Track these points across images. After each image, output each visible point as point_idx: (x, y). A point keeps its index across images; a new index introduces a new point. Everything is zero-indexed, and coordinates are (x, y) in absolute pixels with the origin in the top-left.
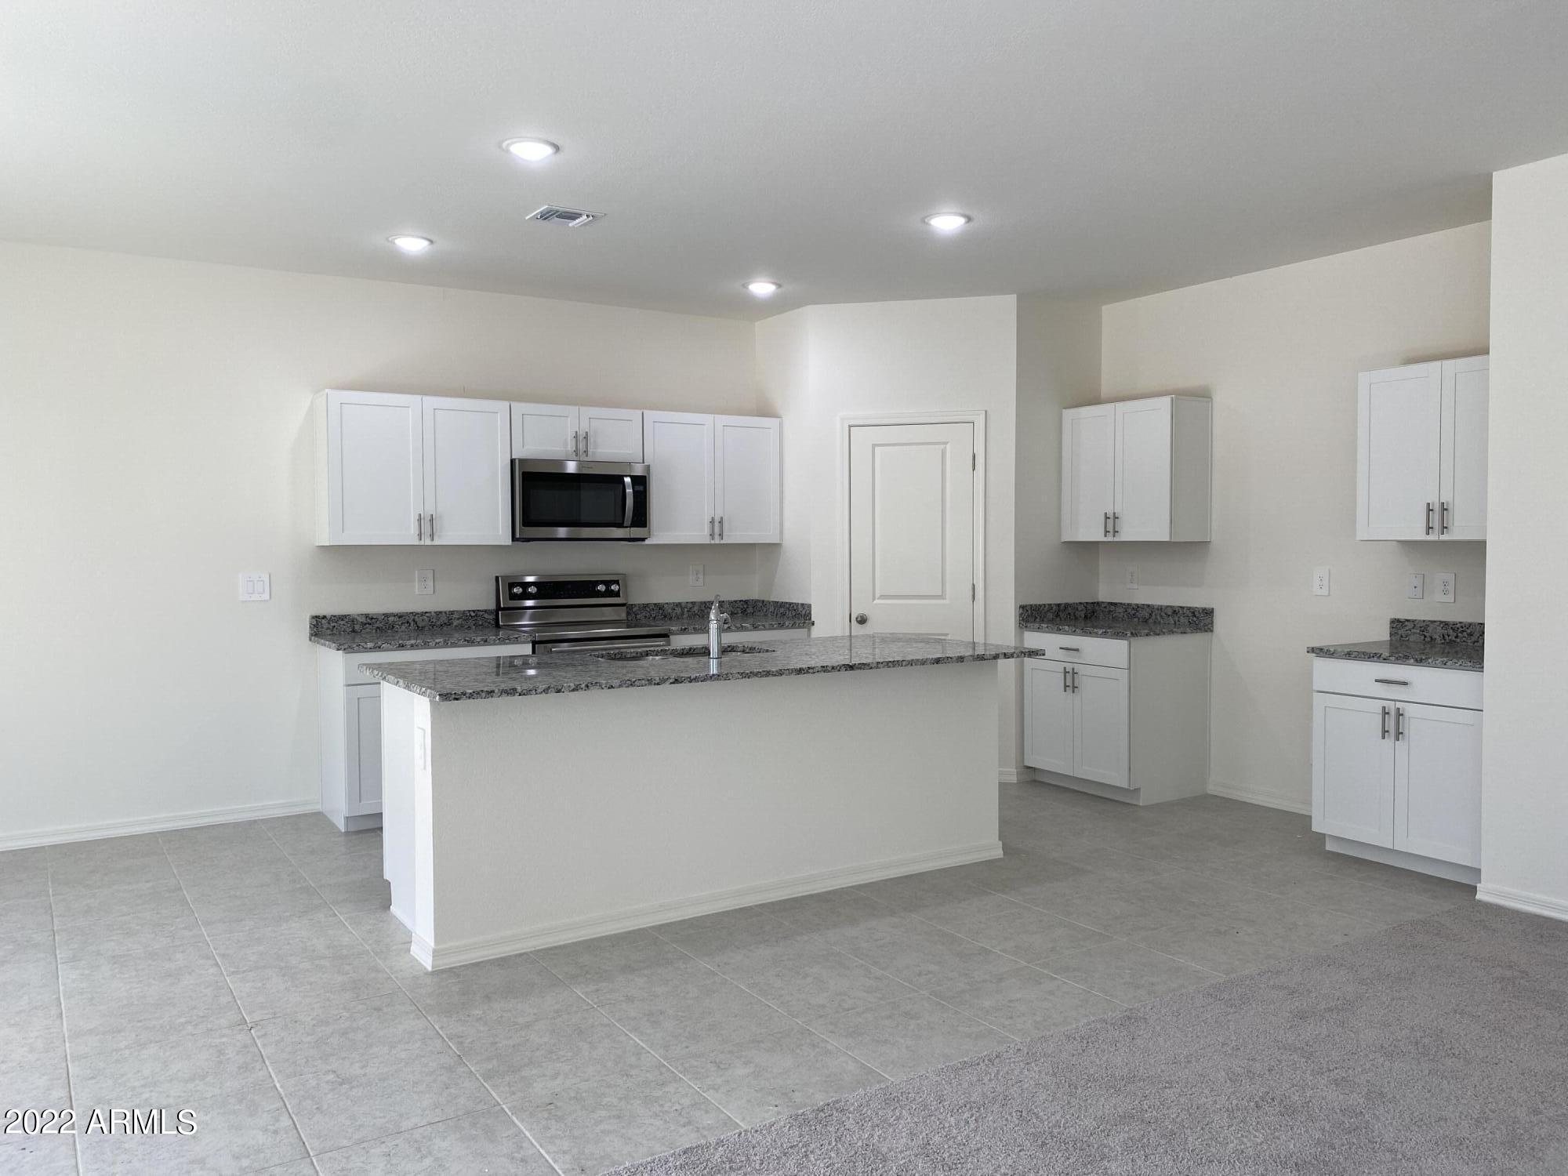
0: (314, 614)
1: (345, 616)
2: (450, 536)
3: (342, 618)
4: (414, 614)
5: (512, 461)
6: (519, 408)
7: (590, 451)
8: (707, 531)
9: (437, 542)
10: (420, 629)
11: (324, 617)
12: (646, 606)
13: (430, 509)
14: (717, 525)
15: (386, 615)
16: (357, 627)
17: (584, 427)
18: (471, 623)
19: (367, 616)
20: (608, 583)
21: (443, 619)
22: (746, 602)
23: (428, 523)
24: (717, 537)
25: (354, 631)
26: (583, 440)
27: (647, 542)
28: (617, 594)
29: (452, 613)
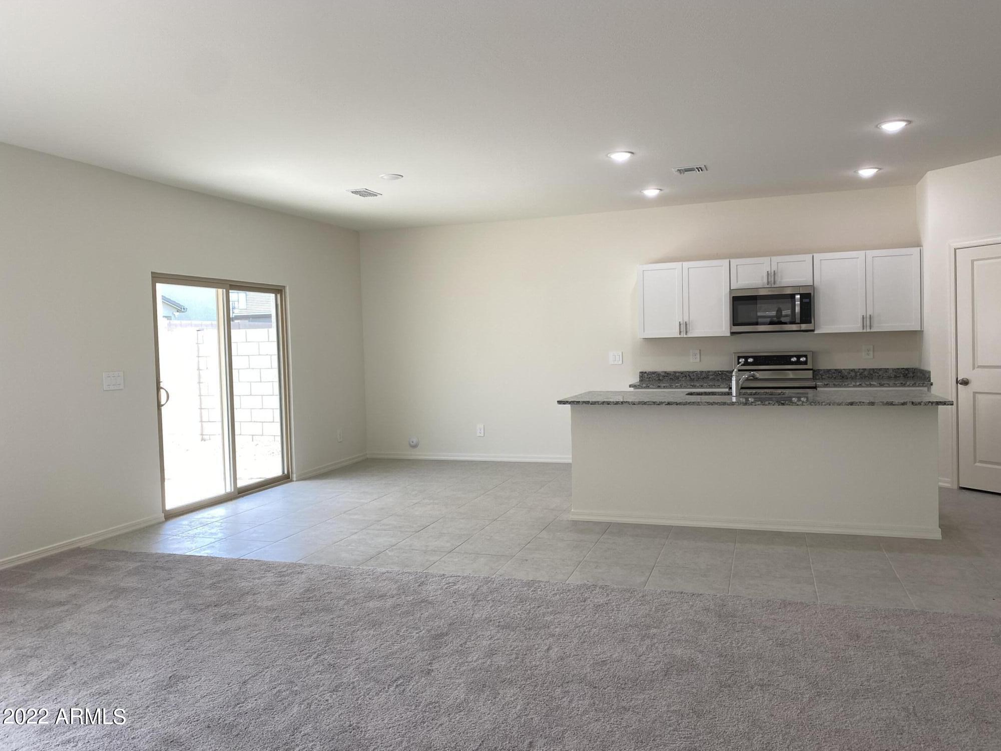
0: (642, 371)
1: (655, 372)
2: (699, 331)
3: (654, 373)
4: (689, 372)
5: (731, 291)
6: (734, 262)
7: (778, 282)
8: (860, 324)
9: (689, 335)
10: (692, 380)
11: (646, 372)
12: (829, 371)
13: (686, 319)
14: (868, 320)
15: (675, 372)
16: (661, 378)
17: (774, 268)
18: (719, 378)
19: (665, 372)
20: (798, 357)
21: (704, 375)
22: (907, 369)
23: (685, 326)
24: (868, 327)
25: (659, 380)
26: (772, 276)
27: (816, 332)
28: (805, 363)
29: (709, 372)
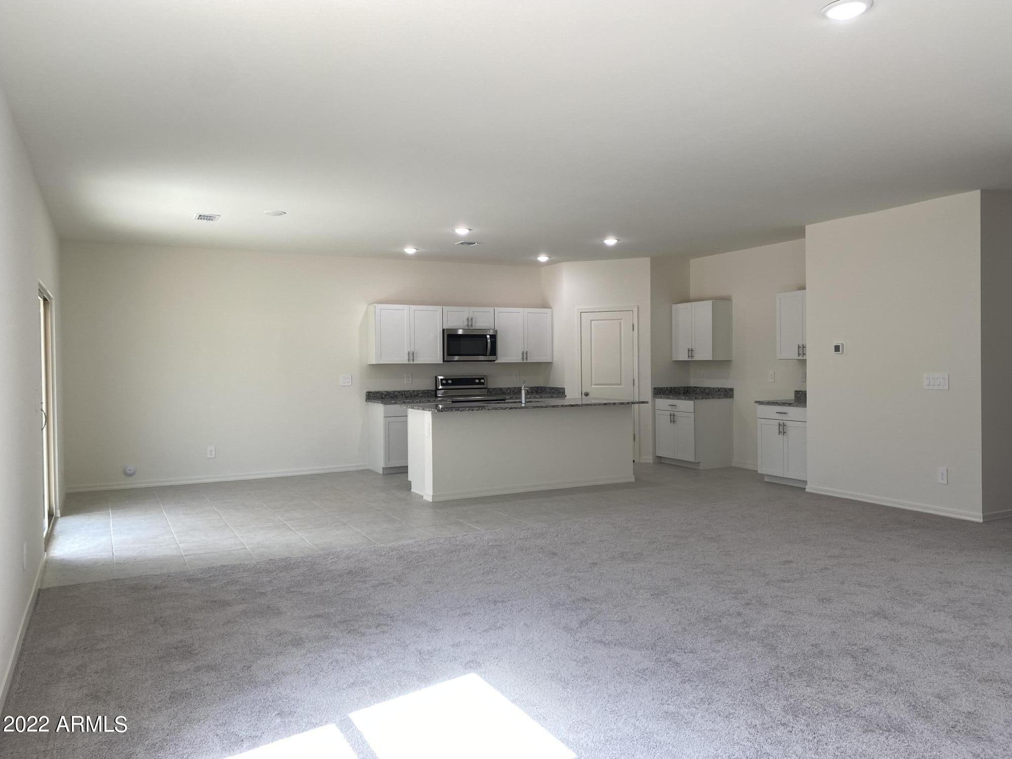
0: (368, 391)
2: (420, 360)
3: (378, 392)
4: (405, 391)
5: (443, 330)
6: (446, 308)
7: (473, 324)
8: (521, 357)
9: (414, 363)
10: (407, 397)
11: (371, 392)
12: (495, 389)
13: (412, 349)
14: (525, 354)
15: (394, 392)
16: (383, 396)
17: (471, 316)
18: (426, 395)
19: (387, 392)
20: (480, 379)
21: (415, 393)
22: (538, 387)
23: (412, 355)
24: (525, 359)
25: (382, 398)
26: (470, 320)
27: (496, 362)
28: (483, 384)
29: (419, 391)
